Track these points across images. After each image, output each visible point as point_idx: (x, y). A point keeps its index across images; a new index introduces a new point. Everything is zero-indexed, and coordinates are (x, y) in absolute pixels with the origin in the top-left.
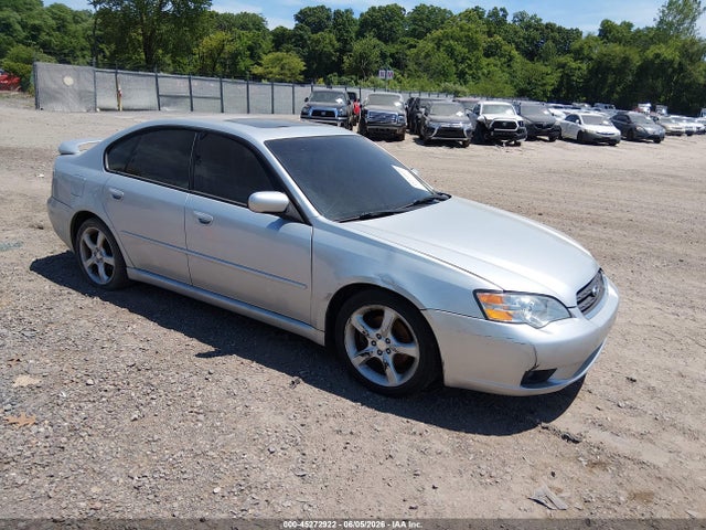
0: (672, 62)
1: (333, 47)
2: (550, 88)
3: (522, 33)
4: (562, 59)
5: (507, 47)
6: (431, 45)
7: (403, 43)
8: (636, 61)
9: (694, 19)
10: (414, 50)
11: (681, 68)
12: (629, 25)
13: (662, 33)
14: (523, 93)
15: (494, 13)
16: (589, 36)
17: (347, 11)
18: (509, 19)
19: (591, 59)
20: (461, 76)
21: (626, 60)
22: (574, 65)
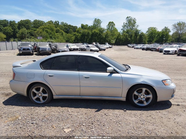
0: (98, 33)
1: (11, 31)
2: (73, 40)
3: (64, 27)
4: (75, 33)
5: (61, 30)
6: (41, 30)
7: (32, 29)
8: (91, 33)
9: (100, 24)
10: (36, 31)
11: (100, 34)
12: (87, 25)
13: (95, 27)
14: (67, 41)
15: (56, 22)
16: (79, 28)
17: (13, 21)
18: (60, 24)
19: (81, 33)
20: (51, 37)
21: (88, 33)
22: (77, 34)
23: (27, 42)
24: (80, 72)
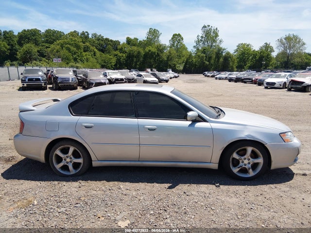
0: (155, 53)
1: (6, 48)
2: (114, 64)
3: (97, 42)
4: (116, 53)
5: (92, 48)
6: (58, 47)
7: (43, 46)
8: (143, 53)
9: (158, 37)
10: (50, 49)
11: (158, 55)
12: (137, 39)
13: (149, 42)
14: (103, 67)
15: (83, 33)
16: (124, 44)
17: (10, 31)
18: (90, 36)
19: (126, 52)
20: (75, 60)
21: (139, 52)
22: (120, 55)
23: (34, 68)
24: (139, 119)
